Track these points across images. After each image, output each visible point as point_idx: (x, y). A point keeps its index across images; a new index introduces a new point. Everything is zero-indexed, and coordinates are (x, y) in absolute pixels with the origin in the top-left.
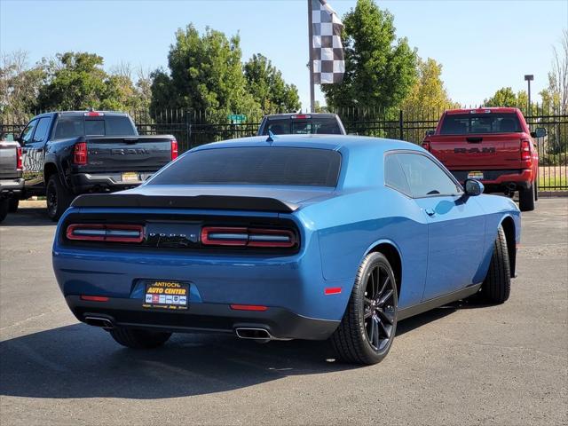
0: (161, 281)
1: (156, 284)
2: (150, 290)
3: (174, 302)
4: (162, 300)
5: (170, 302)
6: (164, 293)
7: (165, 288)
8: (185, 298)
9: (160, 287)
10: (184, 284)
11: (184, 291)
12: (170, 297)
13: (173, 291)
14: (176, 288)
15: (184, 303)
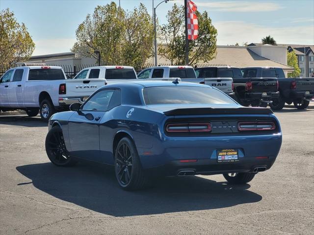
0: (225, 149)
1: (223, 151)
2: (220, 154)
3: (232, 158)
4: (226, 158)
5: (230, 159)
6: (227, 155)
7: (227, 152)
8: (237, 156)
9: (225, 152)
10: (236, 149)
11: (236, 153)
12: (230, 156)
13: (231, 153)
14: (233, 152)
15: (237, 158)
